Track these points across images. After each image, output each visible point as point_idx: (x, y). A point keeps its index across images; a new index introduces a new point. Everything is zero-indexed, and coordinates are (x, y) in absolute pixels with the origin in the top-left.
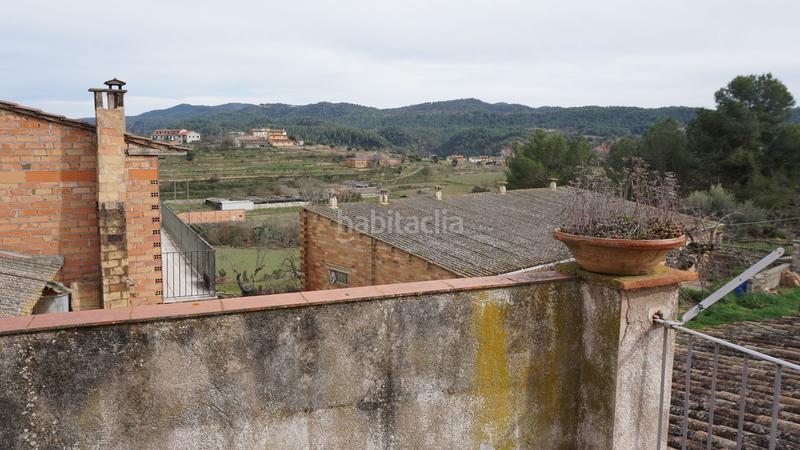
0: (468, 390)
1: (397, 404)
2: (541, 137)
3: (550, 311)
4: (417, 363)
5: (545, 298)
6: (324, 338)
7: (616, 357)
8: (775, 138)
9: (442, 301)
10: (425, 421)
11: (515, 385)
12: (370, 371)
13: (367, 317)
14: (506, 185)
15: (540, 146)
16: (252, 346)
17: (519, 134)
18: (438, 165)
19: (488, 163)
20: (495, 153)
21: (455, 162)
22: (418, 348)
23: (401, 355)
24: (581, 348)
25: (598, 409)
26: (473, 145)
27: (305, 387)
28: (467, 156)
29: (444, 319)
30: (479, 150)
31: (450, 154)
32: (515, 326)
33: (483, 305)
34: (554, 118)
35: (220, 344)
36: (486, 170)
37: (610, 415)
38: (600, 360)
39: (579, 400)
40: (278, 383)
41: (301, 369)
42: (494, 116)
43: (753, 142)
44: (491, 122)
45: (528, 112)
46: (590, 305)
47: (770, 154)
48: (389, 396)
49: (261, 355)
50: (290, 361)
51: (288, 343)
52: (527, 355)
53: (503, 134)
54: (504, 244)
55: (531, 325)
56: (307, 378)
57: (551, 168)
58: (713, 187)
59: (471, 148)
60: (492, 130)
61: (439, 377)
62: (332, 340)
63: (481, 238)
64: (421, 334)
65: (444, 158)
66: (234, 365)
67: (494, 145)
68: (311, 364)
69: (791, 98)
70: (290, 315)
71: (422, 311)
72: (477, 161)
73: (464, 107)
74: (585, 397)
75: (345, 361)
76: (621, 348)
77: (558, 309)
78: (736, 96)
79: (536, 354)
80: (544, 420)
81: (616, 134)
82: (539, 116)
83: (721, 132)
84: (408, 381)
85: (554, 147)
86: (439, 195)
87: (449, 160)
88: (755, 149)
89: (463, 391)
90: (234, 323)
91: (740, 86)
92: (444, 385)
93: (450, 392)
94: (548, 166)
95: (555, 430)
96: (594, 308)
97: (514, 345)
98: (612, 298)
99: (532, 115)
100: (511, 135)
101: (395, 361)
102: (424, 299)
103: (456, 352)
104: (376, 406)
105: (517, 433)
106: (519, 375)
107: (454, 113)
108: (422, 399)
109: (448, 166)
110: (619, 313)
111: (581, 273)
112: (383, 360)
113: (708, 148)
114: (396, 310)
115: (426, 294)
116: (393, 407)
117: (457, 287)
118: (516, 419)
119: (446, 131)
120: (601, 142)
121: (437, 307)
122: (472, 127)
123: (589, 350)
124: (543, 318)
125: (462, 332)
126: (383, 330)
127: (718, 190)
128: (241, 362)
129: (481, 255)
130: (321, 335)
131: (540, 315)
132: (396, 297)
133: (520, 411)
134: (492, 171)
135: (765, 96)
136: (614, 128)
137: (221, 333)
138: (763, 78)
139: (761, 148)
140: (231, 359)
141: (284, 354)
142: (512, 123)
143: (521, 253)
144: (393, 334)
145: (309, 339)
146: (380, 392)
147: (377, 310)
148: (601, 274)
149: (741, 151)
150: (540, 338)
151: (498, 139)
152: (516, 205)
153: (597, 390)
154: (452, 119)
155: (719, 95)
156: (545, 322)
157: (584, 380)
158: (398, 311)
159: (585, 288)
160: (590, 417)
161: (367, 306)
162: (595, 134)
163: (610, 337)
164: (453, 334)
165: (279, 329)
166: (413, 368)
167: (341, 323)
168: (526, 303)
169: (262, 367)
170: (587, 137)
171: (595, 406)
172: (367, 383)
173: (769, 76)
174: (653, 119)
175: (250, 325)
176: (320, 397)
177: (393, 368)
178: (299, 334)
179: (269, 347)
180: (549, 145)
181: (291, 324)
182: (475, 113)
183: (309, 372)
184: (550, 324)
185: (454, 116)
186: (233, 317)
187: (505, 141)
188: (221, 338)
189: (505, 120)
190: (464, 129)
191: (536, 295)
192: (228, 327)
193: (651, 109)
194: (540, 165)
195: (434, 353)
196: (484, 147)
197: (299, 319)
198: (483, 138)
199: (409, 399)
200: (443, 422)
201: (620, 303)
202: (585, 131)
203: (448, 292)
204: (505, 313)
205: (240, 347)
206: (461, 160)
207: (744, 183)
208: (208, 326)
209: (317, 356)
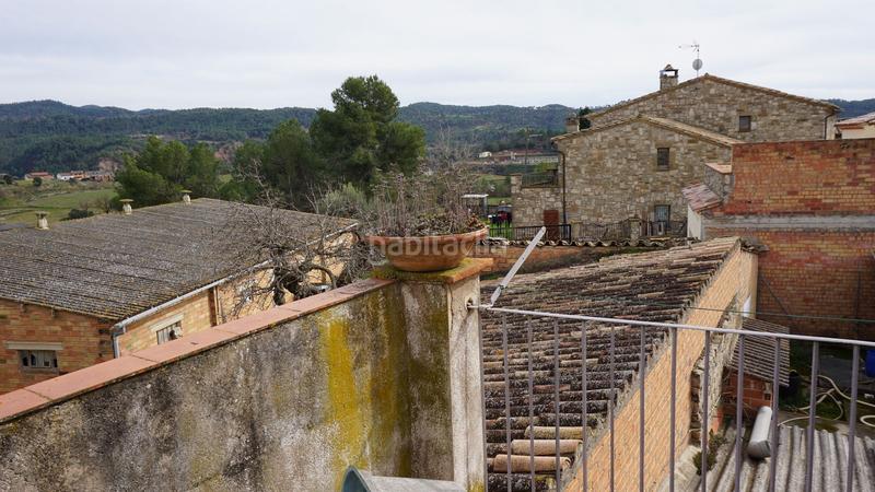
0: (324, 421)
1: (263, 457)
2: (156, 145)
3: (381, 318)
4: (277, 404)
5: (376, 306)
6: (181, 403)
7: (447, 348)
8: (387, 136)
9: (293, 329)
10: (290, 467)
11: (362, 401)
12: (233, 428)
13: (223, 364)
14: (130, 203)
15: (155, 156)
16: (94, 439)
17: (119, 143)
18: (13, 187)
19: (84, 180)
20: (92, 166)
21: (38, 182)
22: (277, 386)
23: (261, 399)
24: (408, 349)
25: (433, 403)
26: (60, 158)
27: (165, 471)
28: (54, 172)
29: (296, 350)
30: (70, 164)
31: (28, 171)
32: (356, 340)
33: (329, 325)
34: (160, 123)
35: (51, 448)
36: (84, 189)
37: (446, 405)
38: (429, 355)
39: (410, 400)
40: (132, 476)
41: (158, 449)
42: (83, 121)
43: (370, 140)
44: (80, 129)
45: (127, 116)
46: (412, 304)
47: (385, 151)
48: (255, 450)
49: (108, 445)
50: (144, 444)
51: (140, 421)
52: (368, 367)
53: (98, 144)
54: (148, 272)
55: (369, 336)
56: (166, 459)
57: (172, 179)
58: (345, 186)
59: (58, 162)
60: (83, 139)
61: (298, 414)
62: (191, 403)
63: (116, 269)
64: (278, 370)
65: (21, 177)
66: (73, 471)
67: (89, 157)
68: (169, 440)
69: (395, 99)
70: (138, 385)
71: (276, 344)
72: (68, 178)
73: (40, 111)
74: (416, 395)
75: (206, 424)
76: (451, 339)
77: (386, 315)
78: (350, 96)
79: (375, 364)
80: (386, 430)
81: (232, 137)
82: (141, 121)
83: (342, 132)
84: (270, 429)
85: (172, 156)
86: (44, 223)
87: (28, 179)
88: (373, 148)
89: (321, 422)
90: (68, 414)
91: (353, 87)
92: (304, 421)
93: (309, 428)
94: (169, 178)
95: (396, 436)
96: (417, 306)
97: (357, 361)
98: (436, 293)
99: (132, 120)
100: (110, 144)
101: (256, 409)
102: (277, 330)
103: (310, 381)
104: (242, 466)
105: (368, 450)
106: (364, 390)
107: (26, 119)
108: (287, 444)
109: (28, 187)
110: (446, 306)
111: (402, 275)
112: (245, 411)
113: (332, 148)
114: (251, 350)
115: (279, 324)
116: (259, 462)
117: (305, 310)
118: (366, 436)
119: (17, 143)
120: (218, 147)
121: (289, 337)
122: (55, 136)
123: (416, 349)
124: (377, 327)
125: (314, 359)
126: (241, 377)
127: (349, 188)
128: (82, 464)
129: (123, 289)
130: (176, 401)
131: (374, 325)
132: (251, 334)
133: (368, 428)
134: (91, 189)
135: (374, 97)
136: (230, 132)
137: (51, 432)
138: (370, 80)
139: (377, 146)
140: (68, 465)
141: (136, 436)
142: (108, 129)
143: (172, 279)
144: (251, 378)
145: (164, 408)
146: (246, 449)
147: (232, 354)
148: (424, 272)
149: (361, 150)
150: (377, 348)
151: (91, 149)
152: (150, 225)
153: (430, 385)
154: (23, 126)
155: (335, 96)
156: (378, 330)
157: (413, 379)
158: (254, 350)
159: (405, 290)
160: (425, 414)
161: (221, 352)
162: (210, 139)
163: (438, 331)
164: (306, 362)
165: (127, 406)
166: (274, 411)
167: (197, 379)
168: (363, 314)
169: (110, 462)
170: (200, 142)
171: (429, 401)
172: (231, 443)
173: (376, 78)
174: (270, 121)
175: (89, 411)
176: (183, 478)
177: (255, 417)
178: (151, 405)
179: (116, 433)
180: (167, 153)
181: (141, 395)
182: (56, 118)
183: (167, 451)
184: (383, 331)
185: (25, 123)
186: (65, 405)
187: (103, 151)
188: (51, 439)
189: (99, 126)
190: (44, 138)
191: (370, 304)
192: (60, 422)
193: (265, 111)
194: (158, 176)
195: (291, 388)
196: (74, 160)
197: (149, 386)
198: (73, 149)
199: (274, 446)
200: (307, 462)
201: (446, 296)
202: (198, 136)
203: (297, 318)
204: (348, 329)
205: (78, 444)
206: (47, 178)
207: (367, 180)
208: (31, 428)
209: (174, 427)
